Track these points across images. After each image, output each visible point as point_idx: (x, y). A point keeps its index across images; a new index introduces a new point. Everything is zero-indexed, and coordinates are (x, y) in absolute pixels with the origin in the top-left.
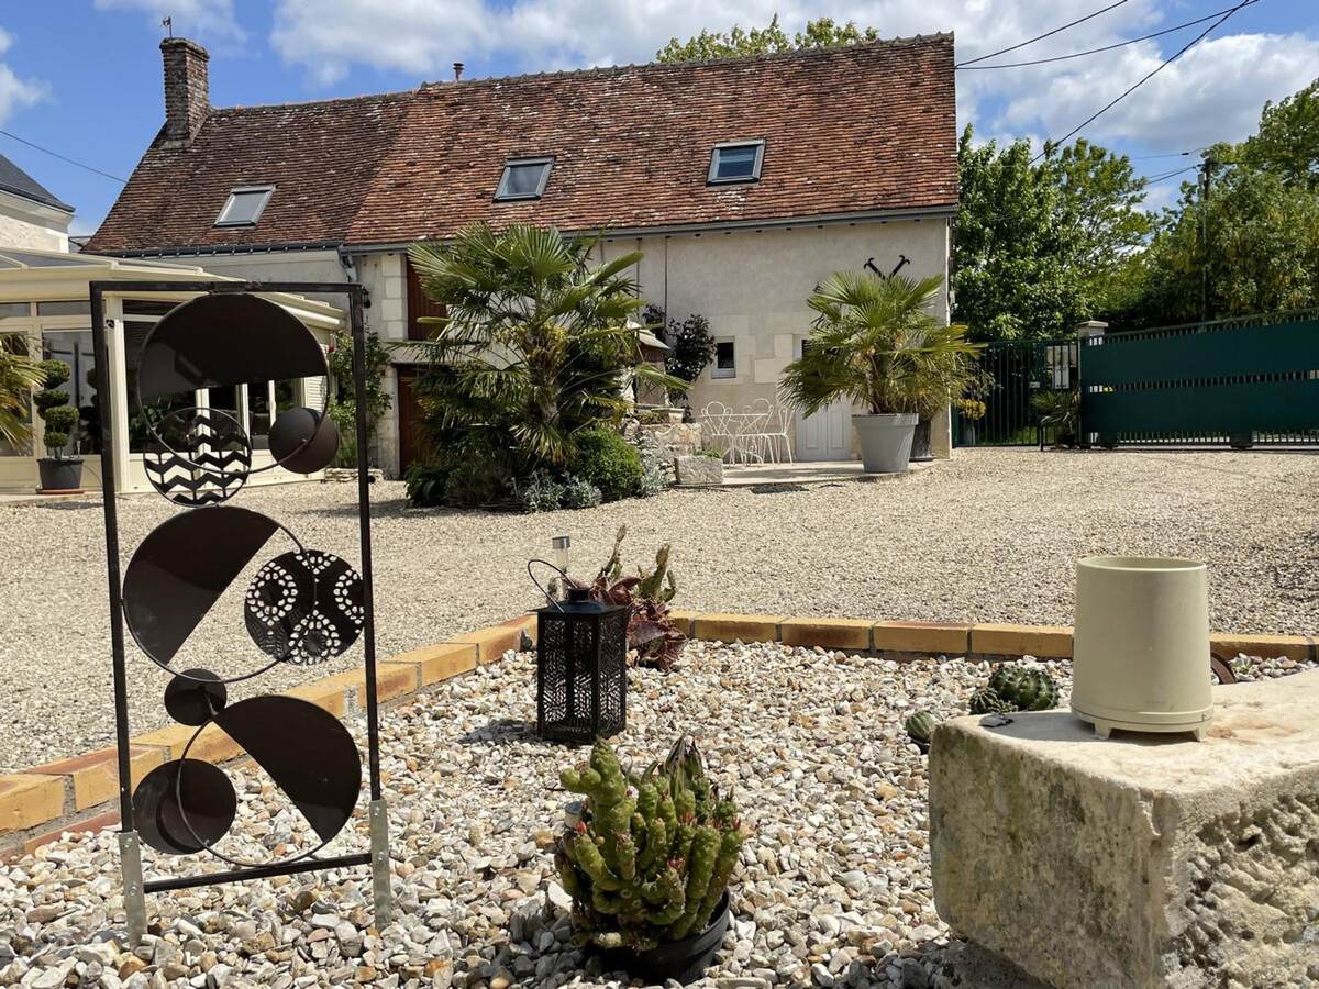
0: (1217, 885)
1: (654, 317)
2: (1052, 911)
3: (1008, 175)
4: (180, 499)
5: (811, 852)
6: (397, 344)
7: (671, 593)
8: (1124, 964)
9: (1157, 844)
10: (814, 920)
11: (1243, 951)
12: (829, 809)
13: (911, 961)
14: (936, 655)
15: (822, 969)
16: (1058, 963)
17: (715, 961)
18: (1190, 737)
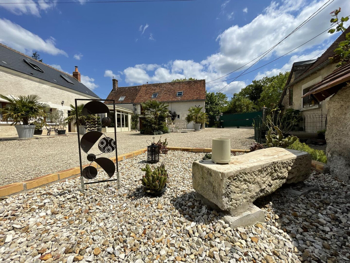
0: (230, 186)
1: (170, 112)
2: (207, 189)
3: (212, 96)
4: (89, 130)
5: (179, 178)
6: (139, 115)
7: (167, 144)
8: (217, 197)
9: (221, 180)
10: (178, 188)
11: (234, 195)
12: (183, 172)
13: (190, 194)
14: (200, 152)
15: (178, 195)
16: (208, 196)
17: (164, 194)
18: (227, 164)
